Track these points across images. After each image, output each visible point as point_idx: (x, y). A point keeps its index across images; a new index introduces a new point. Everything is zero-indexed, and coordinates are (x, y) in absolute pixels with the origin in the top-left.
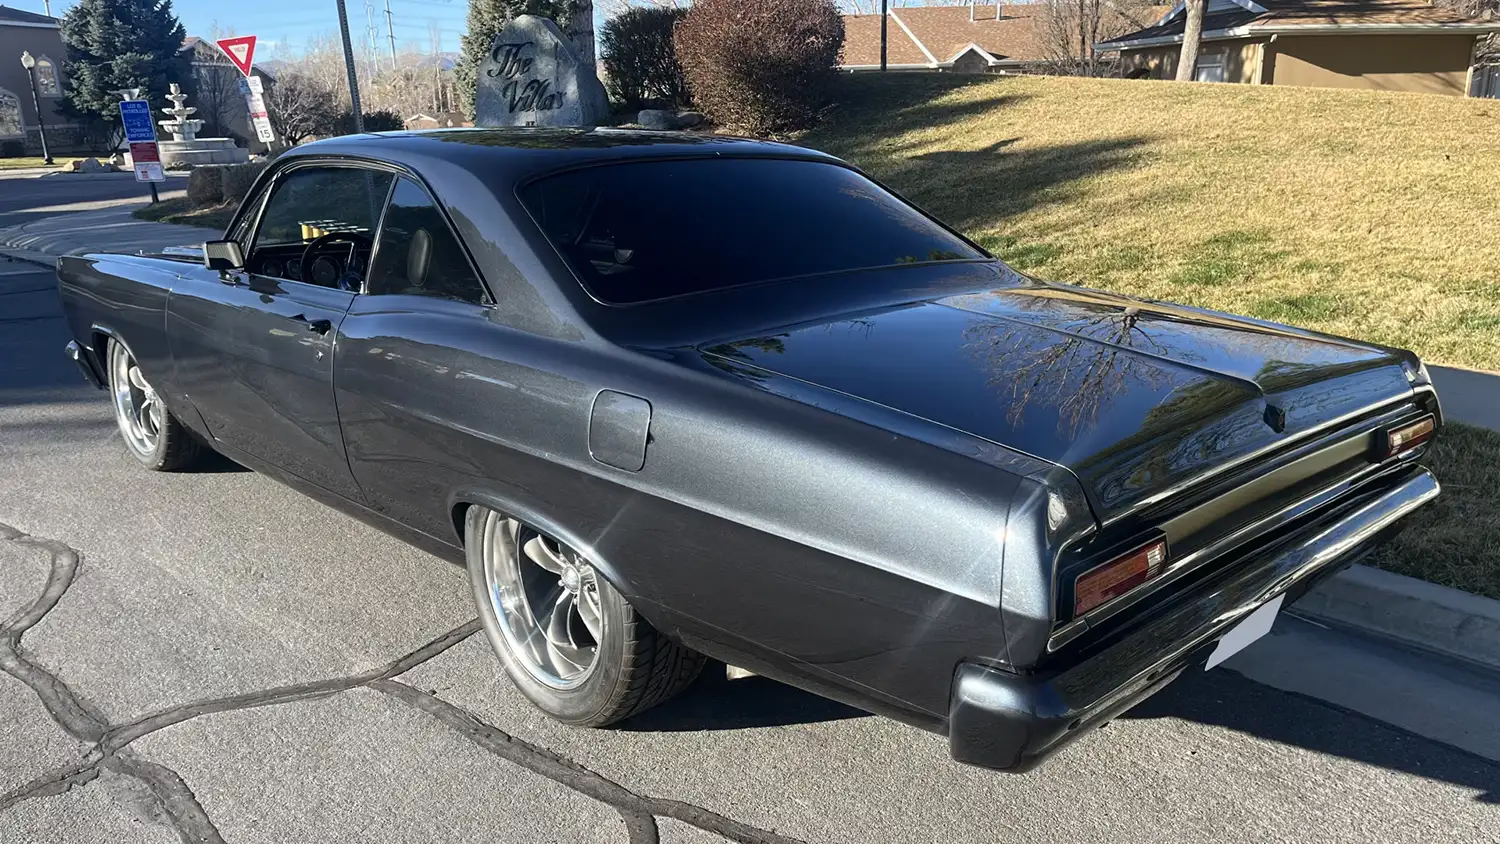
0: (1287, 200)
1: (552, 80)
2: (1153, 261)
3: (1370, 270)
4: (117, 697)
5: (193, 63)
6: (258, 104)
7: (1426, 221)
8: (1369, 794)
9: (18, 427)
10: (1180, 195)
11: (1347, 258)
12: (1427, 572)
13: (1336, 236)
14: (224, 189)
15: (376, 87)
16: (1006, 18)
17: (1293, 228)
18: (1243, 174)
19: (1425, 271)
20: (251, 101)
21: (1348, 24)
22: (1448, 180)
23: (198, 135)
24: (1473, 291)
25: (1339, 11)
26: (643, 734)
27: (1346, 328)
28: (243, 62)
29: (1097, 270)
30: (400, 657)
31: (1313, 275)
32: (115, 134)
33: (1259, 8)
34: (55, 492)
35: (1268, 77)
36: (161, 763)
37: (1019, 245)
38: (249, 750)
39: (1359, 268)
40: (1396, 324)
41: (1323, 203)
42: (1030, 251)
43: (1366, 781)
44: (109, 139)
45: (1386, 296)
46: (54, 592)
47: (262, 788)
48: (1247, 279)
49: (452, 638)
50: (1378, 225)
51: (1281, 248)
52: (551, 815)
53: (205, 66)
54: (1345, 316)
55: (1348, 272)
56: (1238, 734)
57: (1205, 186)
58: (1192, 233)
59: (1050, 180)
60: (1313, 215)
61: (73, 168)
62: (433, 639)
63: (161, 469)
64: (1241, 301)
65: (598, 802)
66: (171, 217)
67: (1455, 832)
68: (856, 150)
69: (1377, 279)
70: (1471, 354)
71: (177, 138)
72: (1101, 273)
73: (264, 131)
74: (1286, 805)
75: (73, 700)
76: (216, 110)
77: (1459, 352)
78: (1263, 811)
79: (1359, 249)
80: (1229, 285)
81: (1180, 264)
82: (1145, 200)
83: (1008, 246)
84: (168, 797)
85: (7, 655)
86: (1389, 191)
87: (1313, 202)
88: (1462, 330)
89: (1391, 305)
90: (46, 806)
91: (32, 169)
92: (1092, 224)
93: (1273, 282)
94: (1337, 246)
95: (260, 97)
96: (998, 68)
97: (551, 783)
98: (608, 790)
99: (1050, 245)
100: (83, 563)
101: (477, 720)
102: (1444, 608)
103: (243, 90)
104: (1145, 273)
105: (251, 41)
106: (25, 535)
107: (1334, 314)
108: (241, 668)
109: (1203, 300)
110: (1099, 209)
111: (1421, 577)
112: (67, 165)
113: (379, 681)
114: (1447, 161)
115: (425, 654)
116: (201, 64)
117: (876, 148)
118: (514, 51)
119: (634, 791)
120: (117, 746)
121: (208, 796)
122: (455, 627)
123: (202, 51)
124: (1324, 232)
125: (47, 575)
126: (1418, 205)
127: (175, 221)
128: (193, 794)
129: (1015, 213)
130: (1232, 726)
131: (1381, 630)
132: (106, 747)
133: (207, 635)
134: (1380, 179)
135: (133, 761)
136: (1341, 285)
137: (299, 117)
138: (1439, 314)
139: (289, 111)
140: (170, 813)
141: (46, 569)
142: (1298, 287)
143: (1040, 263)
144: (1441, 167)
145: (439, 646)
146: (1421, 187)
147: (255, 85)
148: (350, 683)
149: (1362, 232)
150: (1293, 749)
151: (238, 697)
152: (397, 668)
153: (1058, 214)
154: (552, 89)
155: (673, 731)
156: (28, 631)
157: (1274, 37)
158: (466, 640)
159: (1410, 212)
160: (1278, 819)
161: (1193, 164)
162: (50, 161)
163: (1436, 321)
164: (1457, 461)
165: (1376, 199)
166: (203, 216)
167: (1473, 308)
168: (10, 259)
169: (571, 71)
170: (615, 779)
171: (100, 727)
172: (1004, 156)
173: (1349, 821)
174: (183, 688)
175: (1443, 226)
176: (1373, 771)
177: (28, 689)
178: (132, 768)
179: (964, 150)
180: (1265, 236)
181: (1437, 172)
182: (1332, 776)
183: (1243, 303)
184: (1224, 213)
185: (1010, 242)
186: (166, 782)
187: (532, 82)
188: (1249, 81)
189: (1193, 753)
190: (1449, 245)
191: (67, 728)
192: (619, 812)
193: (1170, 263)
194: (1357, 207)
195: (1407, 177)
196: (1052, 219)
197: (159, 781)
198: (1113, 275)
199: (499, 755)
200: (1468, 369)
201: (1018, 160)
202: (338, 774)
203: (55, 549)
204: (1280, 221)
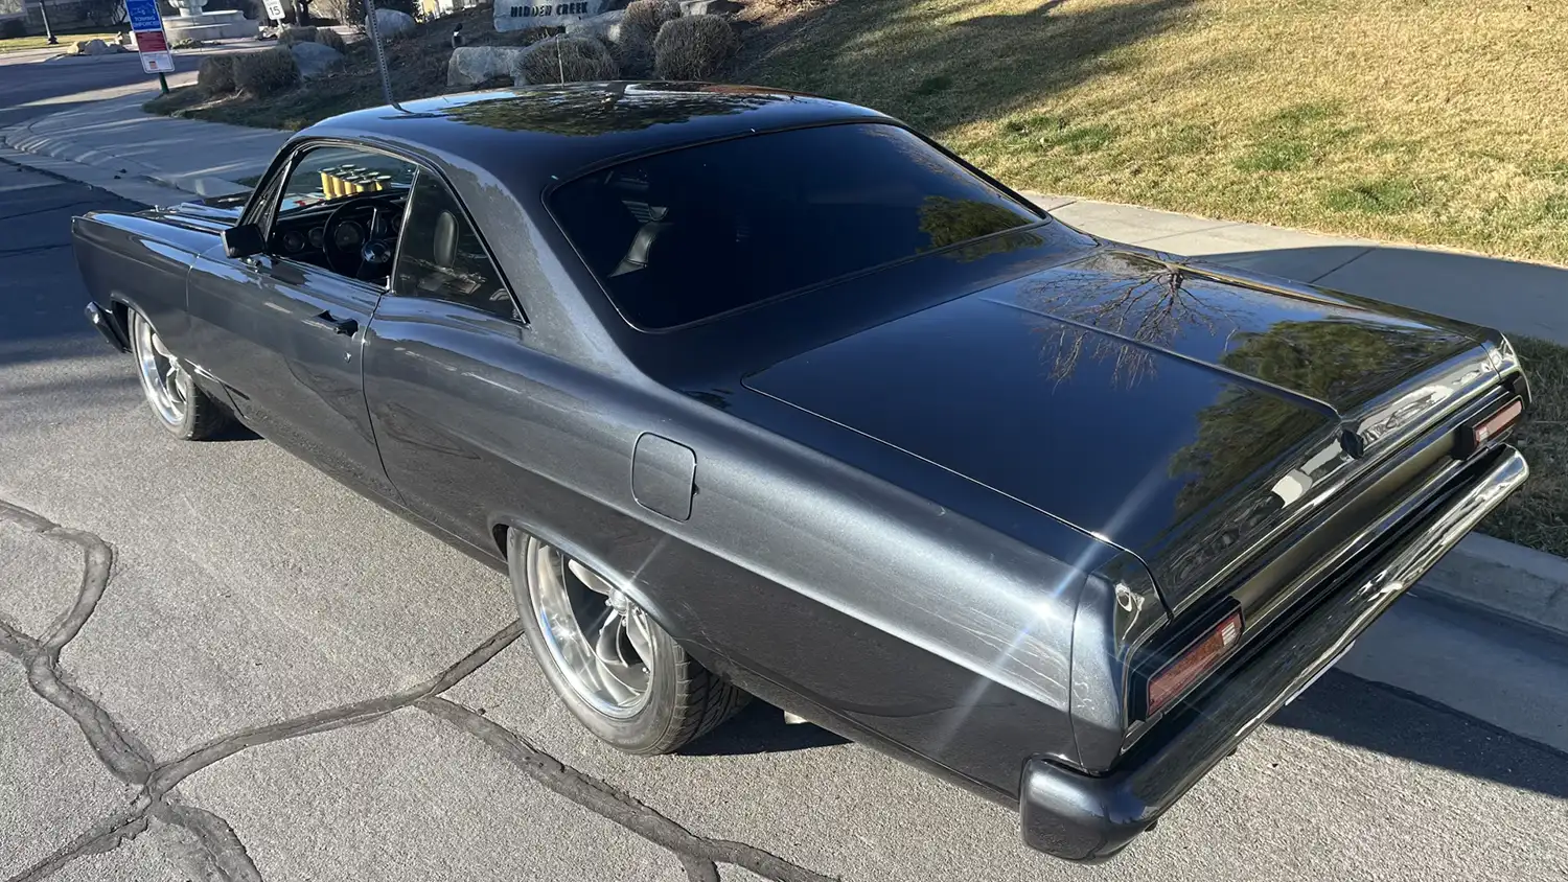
0: (1358, 65)
2: (1216, 143)
3: (1449, 149)
4: (161, 728)
7: (1508, 86)
8: (1459, 812)
9: (40, 389)
10: (1243, 62)
11: (1423, 134)
12: (1515, 533)
13: (1412, 107)
14: (235, 79)
17: (1365, 99)
18: (1311, 34)
19: (1508, 149)
22: (1531, 35)
23: (205, 9)
24: (1559, 172)
26: (700, 758)
27: (1425, 221)
29: (1156, 155)
30: (447, 667)
31: (1389, 156)
32: (119, 7)
34: (83, 471)
36: (210, 809)
37: (1073, 127)
38: (298, 791)
39: (1436, 147)
40: (1478, 214)
41: (1397, 68)
42: (1084, 133)
43: (1457, 795)
44: (112, 12)
45: (1467, 180)
46: (89, 597)
47: (313, 838)
48: (1317, 163)
49: (498, 642)
50: (1457, 93)
51: (1353, 125)
52: (610, 863)
54: (1423, 205)
55: (1426, 151)
56: (1321, 739)
57: (1269, 50)
58: (1258, 107)
59: (1103, 46)
60: (1386, 83)
61: (77, 49)
62: (479, 644)
63: (190, 439)
64: (1312, 189)
65: (657, 846)
66: (183, 111)
67: (1549, 856)
68: (895, 16)
69: (1457, 160)
70: (1559, 248)
71: (184, 13)
72: (1161, 158)
73: (272, 7)
74: (1373, 830)
75: (117, 733)
77: (1546, 246)
78: (1350, 837)
79: (1437, 122)
80: (1299, 170)
81: (1245, 146)
82: (1205, 68)
83: (1061, 128)
84: (219, 851)
85: (47, 678)
86: (1467, 51)
87: (1387, 66)
88: (1548, 221)
89: (1473, 190)
90: (97, 866)
91: (33, 51)
92: (1150, 100)
93: (1346, 165)
94: (1413, 119)
97: (609, 824)
98: (666, 832)
99: (1106, 125)
100: (117, 560)
101: (529, 745)
102: (1535, 577)
104: (1208, 157)
106: (54, 525)
107: (1411, 205)
108: (284, 687)
109: (1270, 189)
110: (1157, 81)
111: (1510, 539)
112: (71, 44)
113: (425, 698)
114: (1528, 12)
115: (471, 663)
117: (917, 13)
119: (693, 830)
120: (165, 790)
121: (260, 849)
122: (501, 629)
124: (1396, 103)
125: (81, 576)
126: (1498, 67)
127: (188, 115)
128: (244, 847)
129: (1067, 88)
130: (1314, 731)
131: (1471, 598)
132: (154, 790)
133: (248, 648)
134: (1457, 37)
135: (183, 808)
136: (1419, 168)
138: (1524, 201)
140: (222, 872)
141: (80, 567)
142: (1372, 171)
143: (1095, 148)
144: (1521, 20)
145: (484, 653)
146: (1500, 46)
148: (397, 702)
149: (1439, 102)
150: (1379, 757)
151: (284, 724)
152: (444, 683)
153: (1114, 86)
155: (730, 754)
156: (66, 647)
158: (512, 644)
159: (1490, 76)
160: (1365, 847)
161: (1256, 24)
162: (53, 41)
163: (1520, 210)
164: (1546, 391)
165: (1453, 62)
166: (216, 109)
167: (1559, 192)
168: (20, 168)
170: (674, 817)
171: (146, 766)
172: (1055, 19)
173: (1438, 846)
174: (227, 714)
175: (1526, 93)
176: (1463, 782)
177: (70, 721)
178: (178, 816)
179: (1011, 13)
180: (1336, 108)
181: (1518, 26)
182: (1421, 790)
183: (1314, 191)
184: (1290, 83)
185: (1063, 122)
186: (217, 832)
189: (1275, 765)
190: (1533, 115)
191: (113, 769)
192: (680, 858)
193: (1234, 145)
194: (1433, 71)
195: (1486, 34)
196: (1107, 94)
197: (209, 832)
198: (1174, 160)
199: (554, 789)
200: (1556, 265)
201: (1068, 24)
202: (390, 818)
203: (87, 542)
204: (1350, 90)
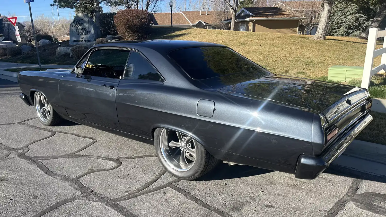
1: (88, 28)
5: (3, 22)
6: (17, 33)
14: (7, 53)
15: (54, 28)
16: (209, 14)
20: (16, 32)
21: (270, 18)
23: (3, 41)
25: (269, 15)
28: (14, 23)
33: (252, 14)
35: (254, 30)
53: (6, 23)
73: (19, 39)
76: (9, 34)
95: (18, 31)
96: (206, 26)
103: (14, 30)
105: (16, 18)
116: (5, 22)
118: (79, 21)
123: (5, 19)
137: (31, 36)
139: (29, 34)
147: (17, 28)
154: (88, 30)
157: (254, 21)
166: (2, 59)
169: (92, 26)
187: (83, 28)
188: (250, 31)
